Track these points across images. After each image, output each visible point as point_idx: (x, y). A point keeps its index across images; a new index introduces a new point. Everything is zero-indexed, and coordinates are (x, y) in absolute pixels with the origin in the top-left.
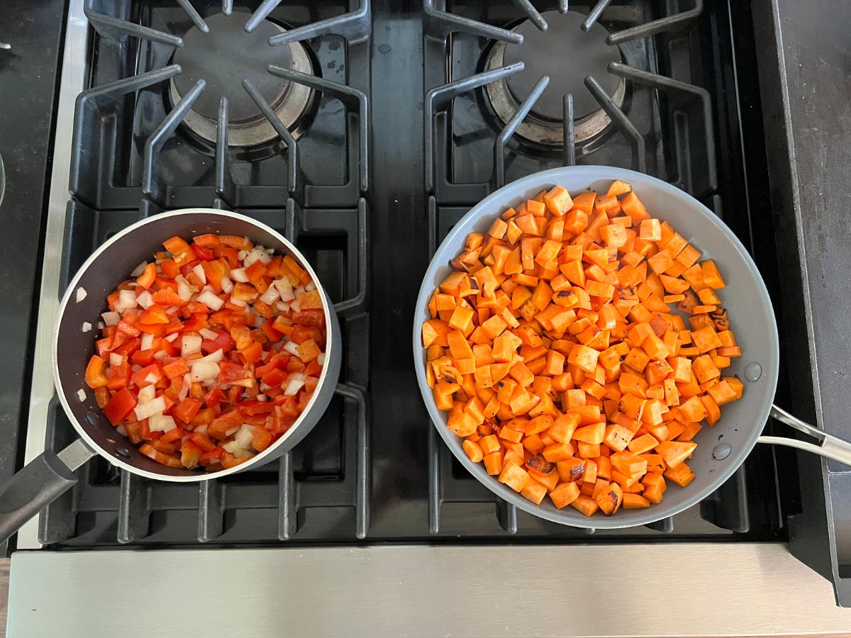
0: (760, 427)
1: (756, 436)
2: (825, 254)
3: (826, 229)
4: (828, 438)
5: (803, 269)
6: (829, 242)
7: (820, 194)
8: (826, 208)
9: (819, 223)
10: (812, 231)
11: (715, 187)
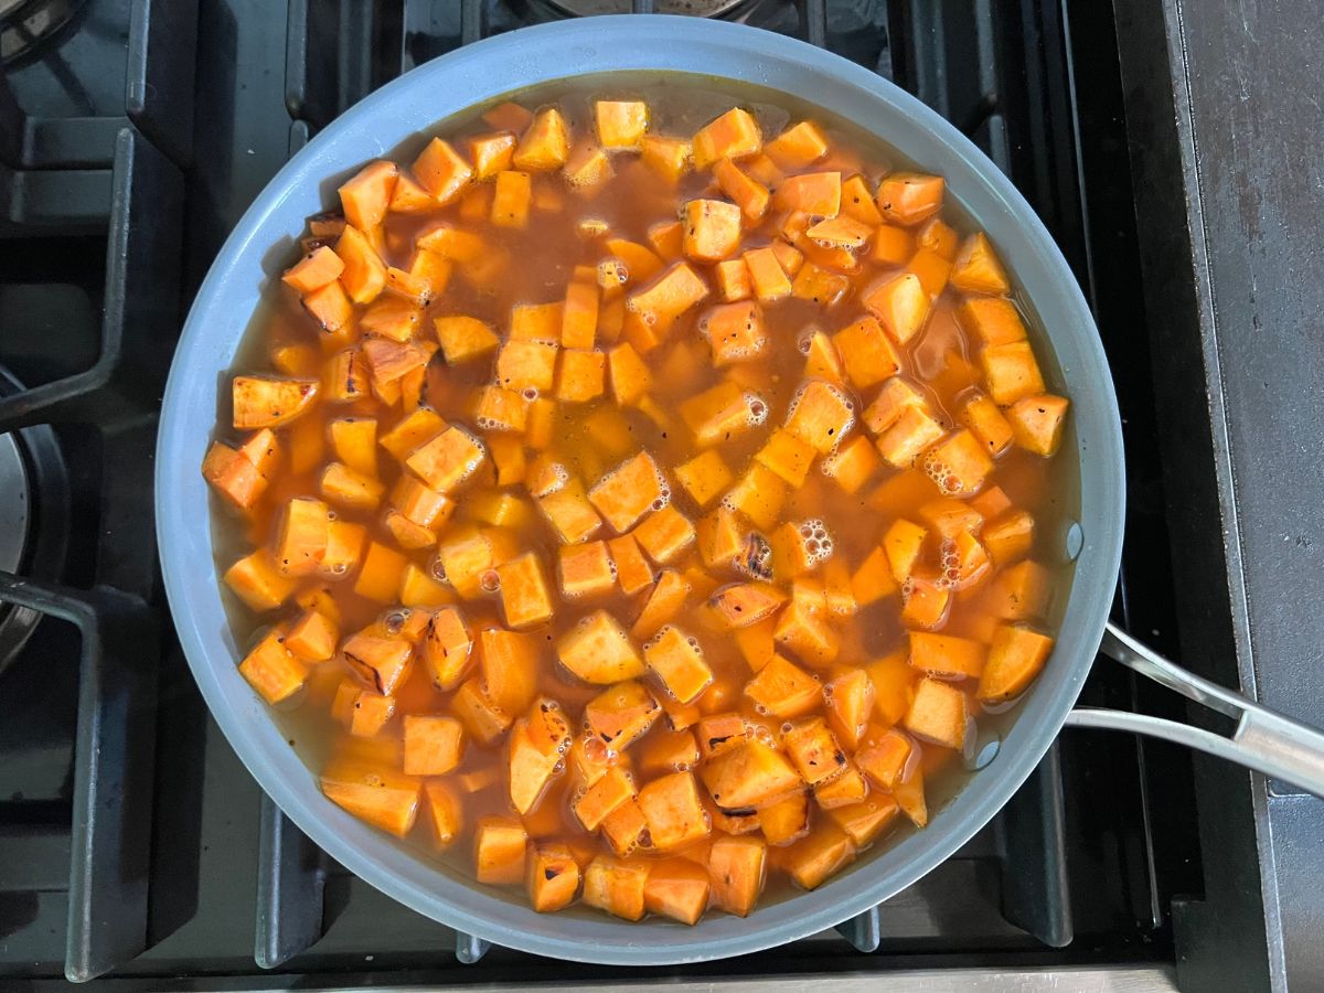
0: (1073, 685)
1: (1062, 710)
2: (1257, 244)
3: (1259, 181)
4: (1253, 714)
5: (1198, 273)
6: (1266, 213)
7: (1243, 99)
8: (1256, 131)
9: (1240, 168)
10: (1224, 187)
11: (993, 97)
